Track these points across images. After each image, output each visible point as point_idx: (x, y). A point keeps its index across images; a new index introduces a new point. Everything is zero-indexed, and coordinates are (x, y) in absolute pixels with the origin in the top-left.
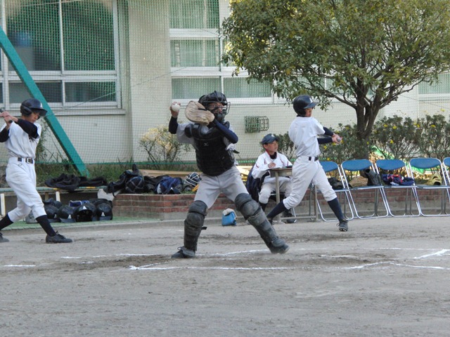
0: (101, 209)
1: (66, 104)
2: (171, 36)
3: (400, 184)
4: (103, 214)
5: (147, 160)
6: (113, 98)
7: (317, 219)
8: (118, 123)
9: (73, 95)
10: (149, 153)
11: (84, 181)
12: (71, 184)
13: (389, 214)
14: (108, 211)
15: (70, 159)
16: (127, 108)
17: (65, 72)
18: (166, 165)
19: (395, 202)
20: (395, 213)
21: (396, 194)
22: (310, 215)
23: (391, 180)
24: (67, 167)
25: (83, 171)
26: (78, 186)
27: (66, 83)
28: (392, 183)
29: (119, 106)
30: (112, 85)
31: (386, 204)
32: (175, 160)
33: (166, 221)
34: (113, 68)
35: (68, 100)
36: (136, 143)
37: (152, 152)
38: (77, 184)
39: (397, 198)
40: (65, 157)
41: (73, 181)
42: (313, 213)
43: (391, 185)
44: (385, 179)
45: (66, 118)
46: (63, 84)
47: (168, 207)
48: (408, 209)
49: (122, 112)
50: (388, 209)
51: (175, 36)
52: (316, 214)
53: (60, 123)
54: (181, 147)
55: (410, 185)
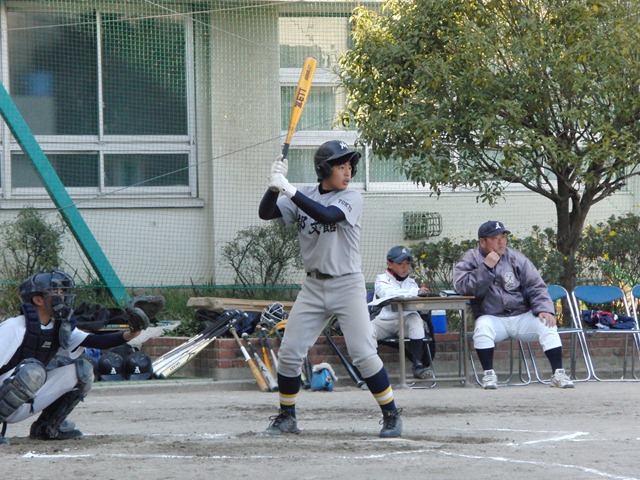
0: (133, 360)
1: (105, 189)
2: (281, 80)
3: (612, 327)
4: (137, 370)
5: (233, 282)
6: (182, 179)
7: (468, 383)
8: (191, 219)
9: (119, 173)
10: (237, 270)
11: (116, 315)
12: (93, 319)
13: (592, 377)
14: (145, 364)
15: (102, 280)
16: (206, 198)
17: (103, 137)
19: (613, 357)
20: (604, 375)
21: (616, 343)
22: (460, 376)
23: (596, 320)
24: (98, 291)
25: (123, 300)
26: (106, 324)
27: (105, 156)
28: (599, 325)
29: (194, 194)
30: (182, 159)
31: (588, 360)
32: (279, 282)
33: (222, 382)
34: (185, 132)
35: (110, 182)
36: (219, 250)
37: (243, 269)
38: (104, 320)
39: (617, 350)
40: (95, 276)
41: (97, 314)
42: (463, 373)
43: (597, 328)
44: (587, 318)
45: (103, 212)
46: (102, 158)
47: (225, 360)
48: (629, 369)
49: (198, 203)
50: (590, 368)
51: (289, 80)
52: (465, 375)
53: (85, 220)
54: (289, 261)
55: (630, 328)
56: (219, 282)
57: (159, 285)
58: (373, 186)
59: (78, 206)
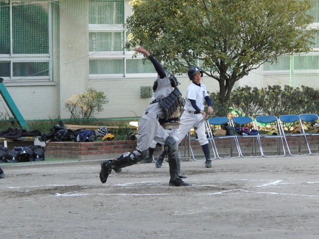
0: (36, 153)
1: (13, 78)
2: (90, 29)
3: (249, 134)
4: (38, 157)
5: (70, 118)
6: (46, 73)
7: (190, 159)
8: (50, 91)
9: (18, 71)
10: (71, 112)
11: (24, 133)
12: (15, 135)
13: (241, 156)
14: (41, 154)
15: (15, 117)
16: (56, 81)
17: (12, 55)
18: (84, 121)
19: (245, 147)
20: (245, 155)
21: (246, 141)
22: (185, 156)
23: (242, 132)
24: (13, 123)
25: (24, 126)
26: (20, 137)
28: (243, 133)
29: (51, 80)
30: (46, 64)
31: (239, 148)
32: (90, 117)
33: (83, 161)
34: (47, 52)
35: (14, 75)
36: (63, 106)
37: (74, 112)
38: (20, 135)
39: (247, 144)
40: (11, 116)
41: (17, 132)
42: (187, 155)
43: (242, 135)
44: (238, 131)
45: (13, 88)
46: (12, 63)
47: (84, 151)
48: (254, 152)
49: (53, 84)
50: (240, 152)
51: (92, 29)
52: (189, 156)
53: (9, 91)
54: (95, 108)
55: (256, 135)
56: (62, 118)
57: (38, 119)
58: (128, 75)
59: (5, 85)
